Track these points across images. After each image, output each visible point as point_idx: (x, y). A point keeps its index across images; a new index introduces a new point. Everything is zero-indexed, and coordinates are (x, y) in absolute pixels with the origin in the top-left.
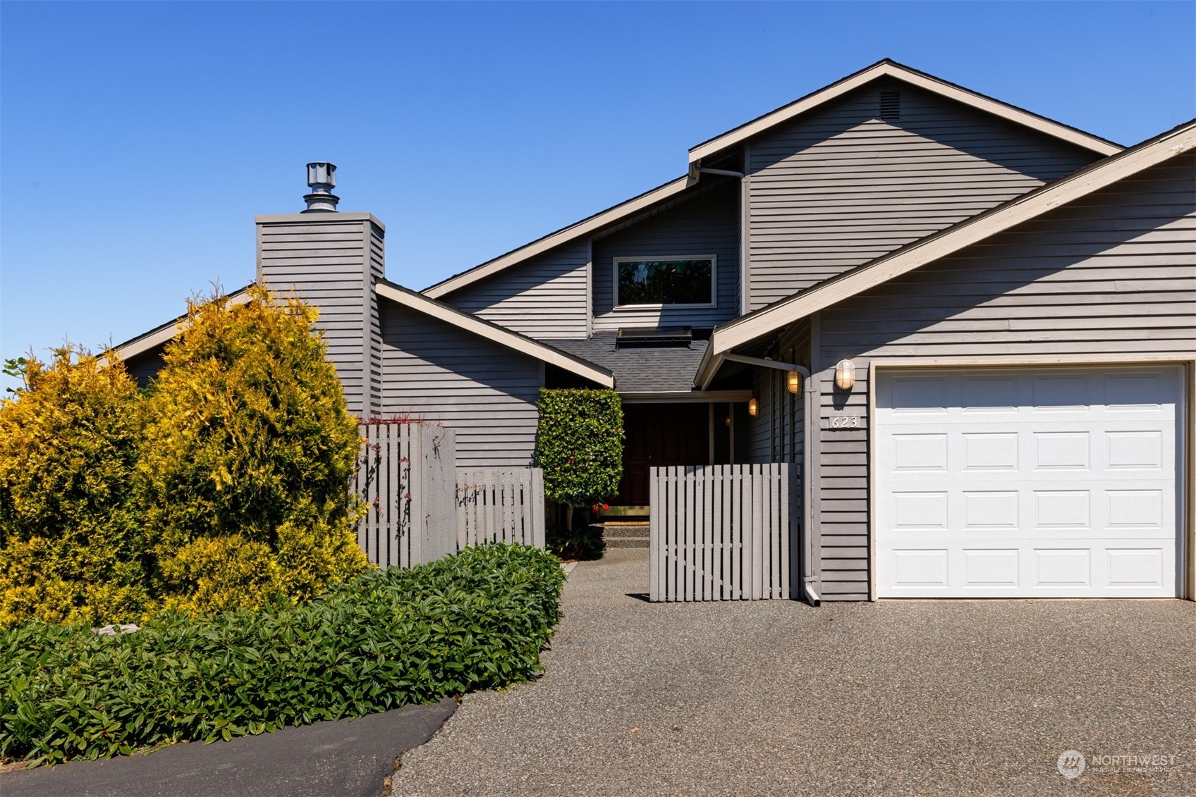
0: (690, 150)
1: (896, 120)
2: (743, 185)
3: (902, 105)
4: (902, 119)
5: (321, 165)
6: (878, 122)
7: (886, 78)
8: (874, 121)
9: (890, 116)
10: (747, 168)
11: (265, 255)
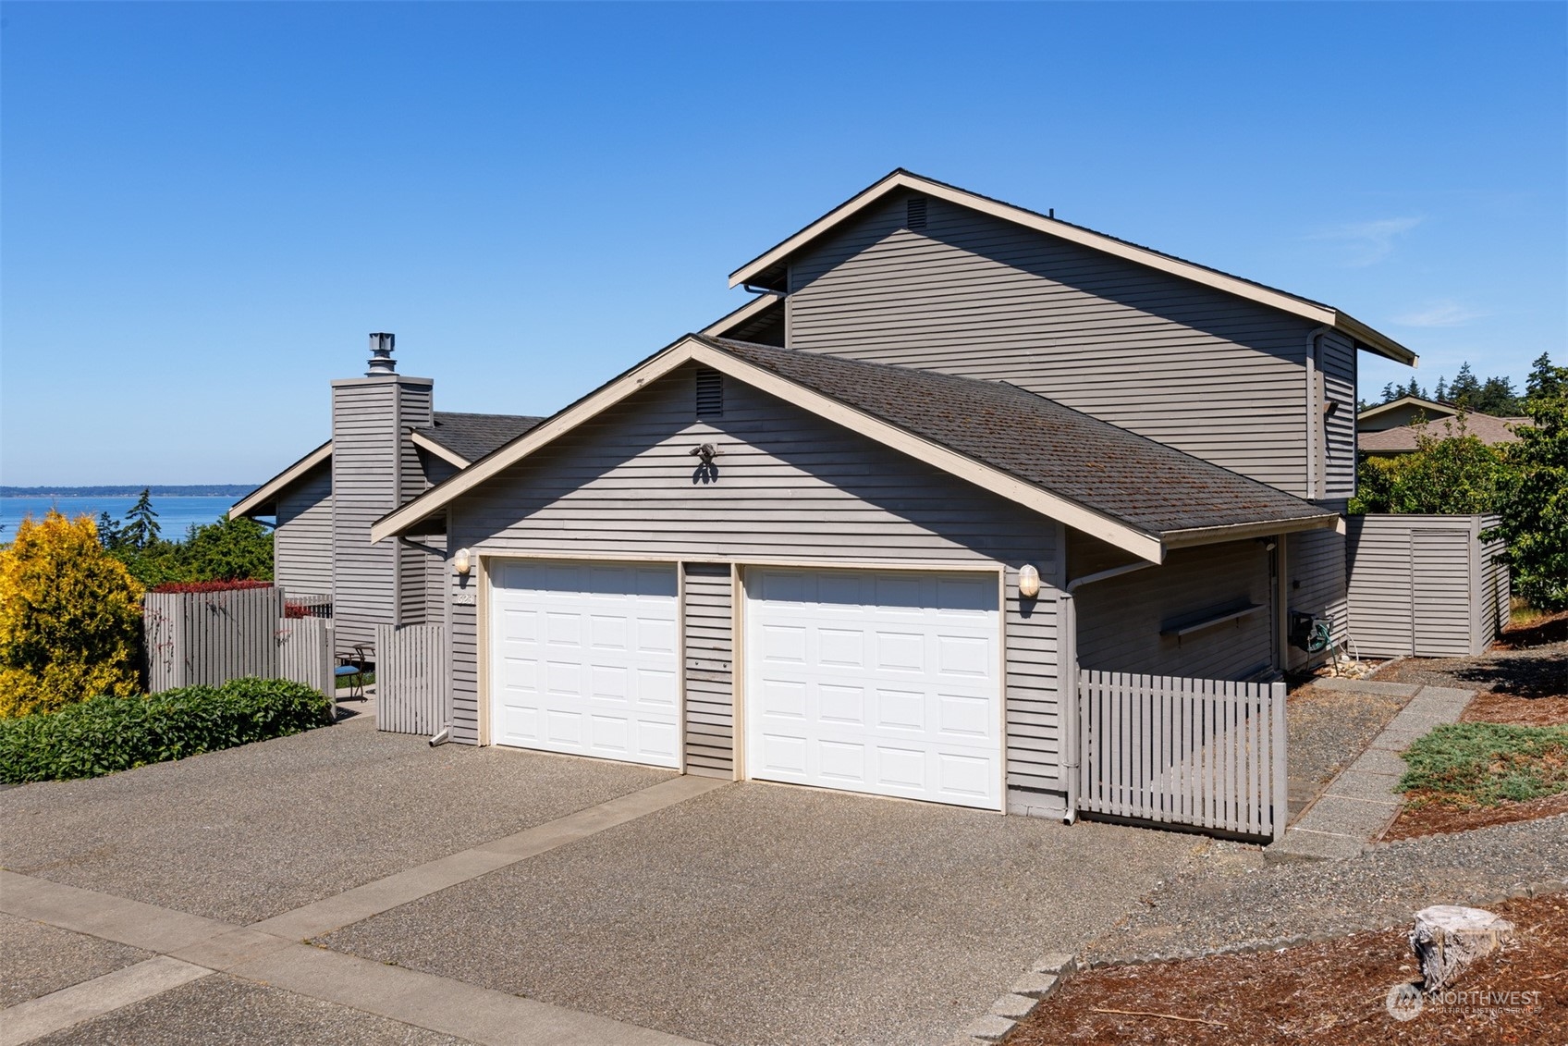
0: (730, 276)
1: (923, 229)
2: (786, 304)
3: (928, 212)
4: (929, 227)
5: (376, 335)
6: (906, 231)
7: (900, 189)
8: (902, 231)
9: (916, 225)
10: (789, 288)
11: (338, 412)
